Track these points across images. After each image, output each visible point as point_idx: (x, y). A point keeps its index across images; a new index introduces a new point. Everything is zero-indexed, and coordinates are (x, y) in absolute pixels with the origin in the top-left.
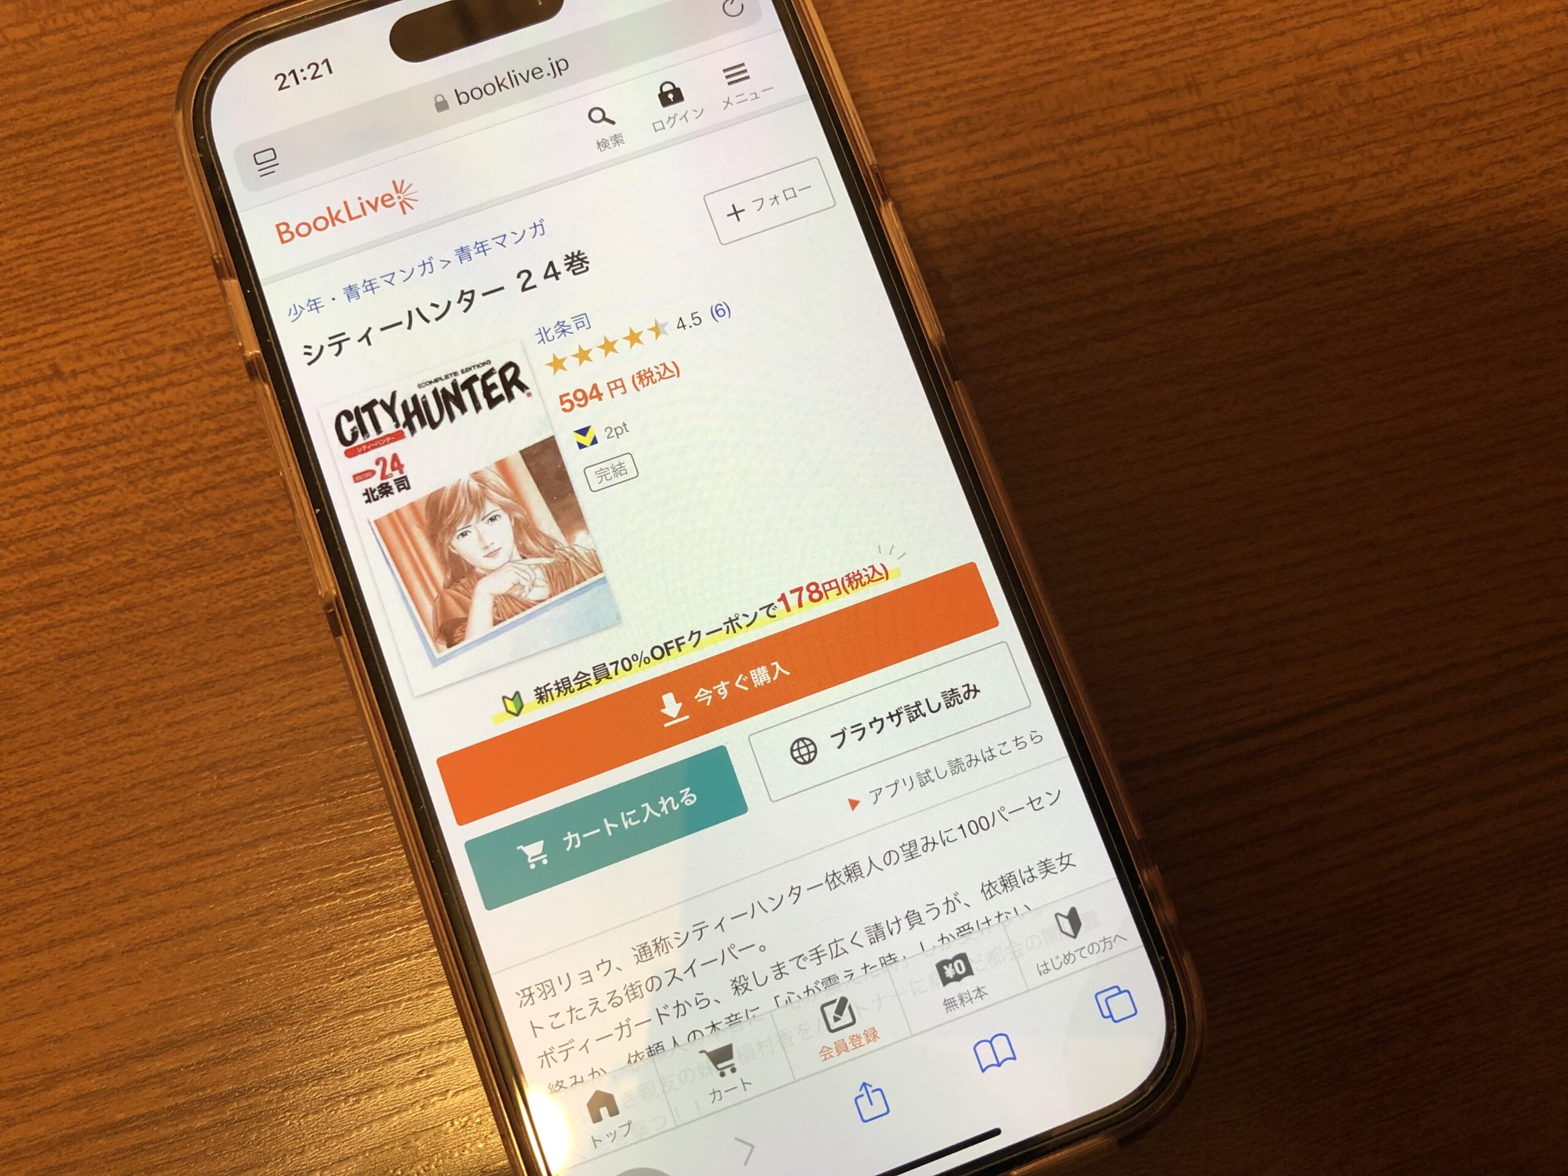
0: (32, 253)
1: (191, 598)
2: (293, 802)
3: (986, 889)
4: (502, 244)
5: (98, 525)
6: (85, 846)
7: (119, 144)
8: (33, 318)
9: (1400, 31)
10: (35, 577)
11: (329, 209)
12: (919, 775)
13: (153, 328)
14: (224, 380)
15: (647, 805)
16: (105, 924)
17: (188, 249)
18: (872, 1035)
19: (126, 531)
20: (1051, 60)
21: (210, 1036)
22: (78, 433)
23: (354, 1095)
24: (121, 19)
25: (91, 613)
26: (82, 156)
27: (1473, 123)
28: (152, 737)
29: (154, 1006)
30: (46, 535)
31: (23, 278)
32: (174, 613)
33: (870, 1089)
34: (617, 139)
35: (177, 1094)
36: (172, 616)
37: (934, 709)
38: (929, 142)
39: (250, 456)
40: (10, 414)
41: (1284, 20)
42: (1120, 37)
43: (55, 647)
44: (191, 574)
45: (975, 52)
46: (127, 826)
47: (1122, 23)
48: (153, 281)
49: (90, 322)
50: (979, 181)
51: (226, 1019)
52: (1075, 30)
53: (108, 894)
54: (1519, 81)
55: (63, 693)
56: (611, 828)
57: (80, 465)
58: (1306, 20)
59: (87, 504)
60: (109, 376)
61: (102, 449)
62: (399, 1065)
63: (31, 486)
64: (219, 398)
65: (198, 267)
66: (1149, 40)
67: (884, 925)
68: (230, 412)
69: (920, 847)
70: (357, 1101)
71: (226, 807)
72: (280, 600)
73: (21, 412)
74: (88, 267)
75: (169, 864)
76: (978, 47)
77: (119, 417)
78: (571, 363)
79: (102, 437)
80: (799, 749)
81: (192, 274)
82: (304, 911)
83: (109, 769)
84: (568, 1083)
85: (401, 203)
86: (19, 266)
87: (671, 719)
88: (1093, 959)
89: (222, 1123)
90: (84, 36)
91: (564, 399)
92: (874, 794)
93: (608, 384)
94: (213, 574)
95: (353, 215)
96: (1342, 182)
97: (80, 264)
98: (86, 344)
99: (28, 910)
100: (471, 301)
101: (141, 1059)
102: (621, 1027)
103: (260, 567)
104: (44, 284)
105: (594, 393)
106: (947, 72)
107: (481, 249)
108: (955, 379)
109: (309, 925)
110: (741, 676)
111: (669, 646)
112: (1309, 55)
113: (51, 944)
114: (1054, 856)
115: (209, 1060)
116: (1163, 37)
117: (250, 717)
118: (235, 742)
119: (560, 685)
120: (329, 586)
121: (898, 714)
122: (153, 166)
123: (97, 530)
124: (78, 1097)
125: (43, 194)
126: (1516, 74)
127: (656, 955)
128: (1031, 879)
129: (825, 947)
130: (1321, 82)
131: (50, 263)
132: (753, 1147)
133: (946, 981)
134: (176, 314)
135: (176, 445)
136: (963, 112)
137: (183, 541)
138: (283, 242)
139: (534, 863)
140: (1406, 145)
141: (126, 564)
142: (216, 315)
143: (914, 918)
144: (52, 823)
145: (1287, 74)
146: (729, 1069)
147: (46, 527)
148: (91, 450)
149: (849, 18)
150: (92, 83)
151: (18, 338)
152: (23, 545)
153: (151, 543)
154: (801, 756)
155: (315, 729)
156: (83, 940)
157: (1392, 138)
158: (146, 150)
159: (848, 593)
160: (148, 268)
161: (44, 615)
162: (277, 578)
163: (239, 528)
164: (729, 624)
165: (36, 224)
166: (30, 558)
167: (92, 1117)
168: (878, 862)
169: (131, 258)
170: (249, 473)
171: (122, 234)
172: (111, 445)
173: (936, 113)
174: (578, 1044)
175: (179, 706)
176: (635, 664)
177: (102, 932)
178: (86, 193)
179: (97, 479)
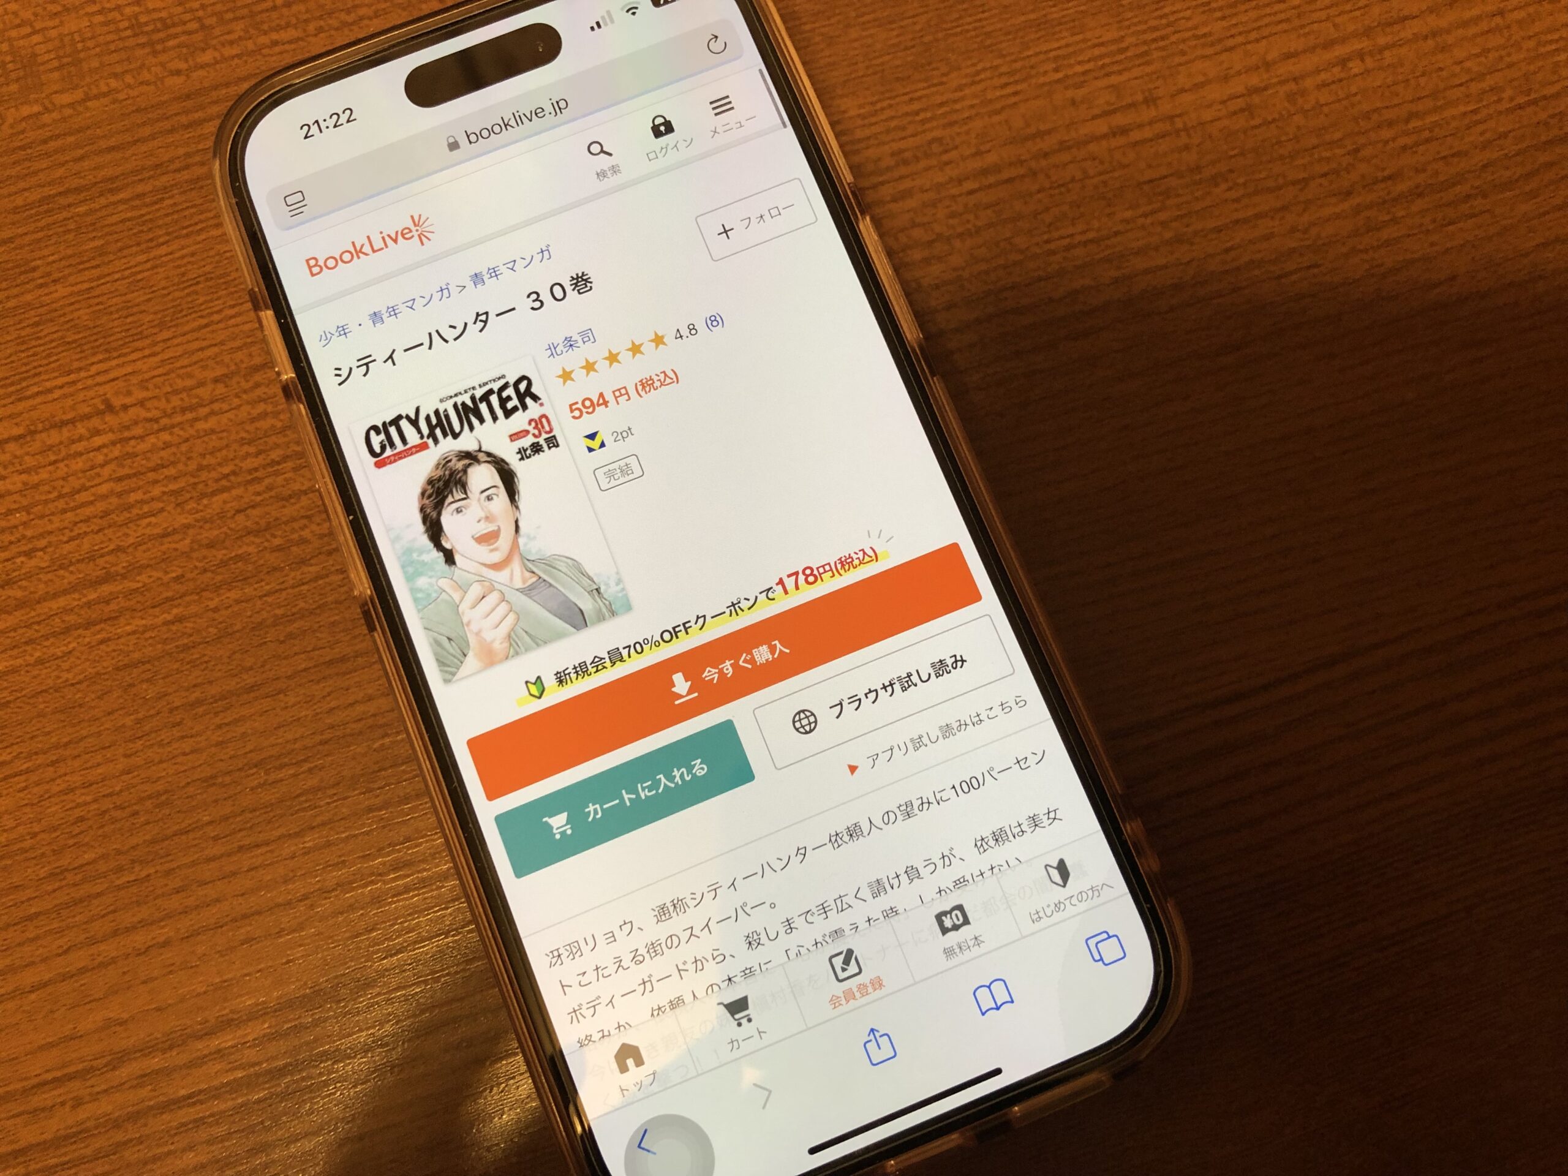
0: (84, 299)
1: (236, 609)
2: (334, 795)
3: (979, 844)
5: (149, 545)
6: (145, 841)
7: (161, 196)
8: (85, 358)
9: (1343, 41)
10: (93, 596)
11: (353, 244)
12: (912, 740)
13: (195, 363)
14: (261, 408)
15: (661, 776)
16: (165, 912)
17: (225, 289)
18: (878, 983)
19: (176, 550)
20: (1016, 82)
21: (264, 1014)
22: (130, 461)
24: (158, 83)
25: (145, 626)
26: (127, 209)
27: (1414, 123)
28: (203, 738)
29: (212, 987)
30: (102, 556)
31: (77, 321)
32: (221, 623)
33: (877, 1035)
34: (615, 170)
35: (235, 1069)
36: (219, 626)
37: (924, 679)
38: (906, 162)
39: (286, 476)
40: (67, 447)
42: (1080, 59)
43: (113, 659)
44: (235, 587)
45: (944, 79)
46: (183, 821)
47: (1082, 46)
48: (194, 320)
49: (138, 359)
50: (954, 197)
51: (278, 998)
52: (1037, 54)
53: (167, 885)
54: (1459, 82)
55: (121, 701)
56: (629, 799)
57: (132, 491)
58: (1254, 35)
59: (138, 526)
60: (156, 408)
61: (151, 476)
63: (88, 511)
64: (258, 424)
66: (1107, 60)
67: (885, 880)
68: (268, 436)
69: (915, 807)
71: (273, 801)
72: (319, 607)
73: (78, 444)
74: (135, 310)
75: (222, 856)
76: (947, 74)
77: (167, 445)
78: (579, 374)
79: (151, 464)
80: (800, 720)
81: (232, 312)
82: (348, 895)
83: (164, 770)
84: (596, 1037)
85: (419, 236)
86: (72, 312)
87: (682, 697)
88: (1082, 906)
89: (277, 1095)
90: (126, 99)
91: (574, 407)
92: (871, 759)
93: (614, 392)
94: (256, 586)
95: (376, 248)
96: (1294, 183)
97: (128, 308)
98: (134, 380)
99: (94, 901)
100: (485, 322)
101: (200, 1038)
102: (644, 983)
103: (299, 577)
104: (95, 327)
105: (601, 401)
106: (920, 98)
107: (493, 274)
108: (933, 375)
109: (352, 908)
110: (744, 655)
111: (677, 629)
112: (1258, 68)
113: (115, 933)
114: (1041, 812)
115: (264, 1036)
116: (1120, 57)
117: (293, 716)
118: (280, 741)
119: (578, 669)
120: (363, 586)
121: (891, 685)
122: (192, 215)
123: (149, 550)
124: (142, 1077)
125: (92, 244)
126: (1454, 75)
127: (674, 915)
128: (1021, 834)
129: (831, 903)
130: (1270, 92)
131: (101, 307)
132: (770, 1092)
133: (945, 931)
134: (216, 350)
135: (220, 470)
136: (937, 133)
137: (227, 557)
138: (313, 275)
139: (560, 833)
140: (1353, 147)
141: (177, 579)
142: (253, 349)
143: (912, 873)
144: (114, 821)
145: (1237, 86)
146: (746, 1019)
147: (102, 548)
148: (141, 477)
149: (827, 53)
150: (135, 142)
151: (73, 377)
152: (81, 566)
153: (197, 559)
154: (803, 727)
155: (354, 726)
156: (145, 928)
157: (1341, 140)
158: (185, 201)
159: (841, 575)
160: (190, 308)
161: (102, 630)
162: (315, 588)
163: (278, 543)
164: (732, 608)
165: (86, 273)
166: (88, 578)
167: (156, 1094)
168: (877, 821)
169: (173, 300)
170: (286, 492)
171: (166, 278)
172: (160, 471)
173: (911, 136)
174: (605, 1000)
175: (227, 709)
176: (646, 647)
177: (162, 921)
178: (132, 243)
179: (147, 502)
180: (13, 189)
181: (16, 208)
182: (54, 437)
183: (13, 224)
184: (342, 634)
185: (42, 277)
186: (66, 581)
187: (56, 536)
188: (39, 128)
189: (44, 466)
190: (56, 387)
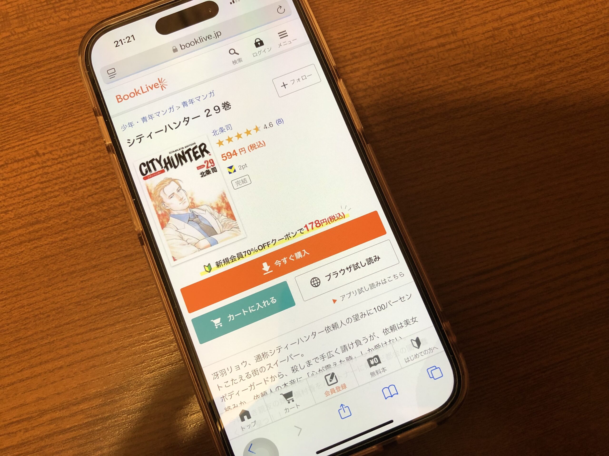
0: (27, 111)
1: (88, 235)
2: (128, 309)
3: (385, 331)
4: (199, 100)
5: (54, 209)
6: (52, 327)
7: (58, 69)
8: (28, 134)
9: (531, 9)
10: (31, 229)
11: (135, 89)
12: (358, 290)
13: (72, 136)
14: (99, 154)
15: (258, 304)
16: (60, 355)
17: (84, 107)
18: (344, 386)
19: (64, 211)
20: (400, 25)
21: (100, 396)
22: (46, 175)
24: (57, 24)
25: (52, 241)
26: (44, 74)
27: (560, 42)
28: (76, 286)
29: (79, 385)
30: (35, 213)
31: (24, 120)
32: (82, 240)
33: (344, 407)
34: (240, 60)
35: (88, 417)
37: (363, 265)
38: (356, 57)
39: (108, 182)
40: (20, 170)
41: (487, 7)
42: (426, 16)
43: (39, 254)
44: (88, 226)
45: (372, 24)
46: (67, 319)
47: (427, 11)
48: (71, 119)
49: (49, 135)
50: (375, 71)
51: (105, 389)
52: (409, 14)
53: (61, 344)
54: (577, 26)
55: (43, 271)
56: (245, 312)
57: (47, 187)
58: (496, 7)
59: (49, 201)
60: (56, 154)
61: (54, 181)
63: (29, 196)
64: (97, 161)
65: (88, 113)
66: (437, 17)
67: (347, 345)
68: (101, 166)
69: (359, 316)
71: (103, 311)
72: (122, 234)
73: (25, 168)
74: (47, 115)
75: (83, 333)
76: (373, 22)
77: (61, 169)
78: (225, 143)
79: (55, 177)
80: (313, 281)
81: (86, 116)
82: (133, 349)
83: (60, 299)
84: (232, 407)
85: (161, 86)
86: (23, 115)
87: (266, 272)
88: (426, 356)
89: (105, 428)
90: (44, 30)
91: (223, 156)
92: (342, 297)
93: (239, 150)
94: (97, 226)
95: (144, 91)
96: (511, 66)
97: (45, 114)
98: (48, 143)
99: (32, 351)
100: (188, 121)
101: (75, 405)
102: (251, 386)
103: (114, 222)
104: (32, 122)
105: (234, 153)
106: (362, 31)
107: (191, 102)
108: (367, 144)
109: (135, 354)
110: (291, 255)
111: (264, 245)
112: (497, 20)
113: (41, 364)
114: (409, 318)
115: (100, 405)
116: (442, 15)
117: (111, 278)
118: (106, 287)
119: (225, 261)
120: (139, 227)
121: (350, 267)
122: (70, 77)
123: (54, 211)
124: (51, 420)
125: (31, 89)
126: (575, 23)
127: (263, 359)
128: (401, 327)
129: (326, 354)
130: (502, 30)
131: (34, 114)
132: (301, 429)
133: (371, 366)
134: (80, 131)
135: (82, 179)
136: (368, 46)
137: (85, 214)
138: (119, 102)
139: (217, 326)
140: (535, 52)
141: (65, 223)
142: (95, 131)
143: (358, 343)
144: (40, 319)
145: (489, 27)
146: (291, 400)
147: (35, 210)
148: (50, 182)
149: (325, 13)
150: (47, 48)
151: (23, 142)
152: (27, 217)
153: (73, 215)
154: (314, 284)
155: (135, 281)
156: (52, 362)
157: (530, 49)
158: (68, 72)
159: (330, 224)
160: (70, 114)
161: (35, 243)
162: (120, 226)
163: (105, 209)
164: (286, 237)
165: (28, 100)
166: (30, 222)
167: (57, 427)
168: (344, 322)
169: (63, 111)
170: (108, 188)
171: (60, 102)
172: (58, 180)
173: (358, 47)
174: (235, 393)
175: (85, 275)
176: (252, 252)
177: (59, 358)
178: (46, 88)
179: (53, 192)
182: (15, 166)
184: (131, 245)
185: (11, 102)
186: (20, 223)
187: (16, 205)
188: (9, 42)
189: (12, 177)
190: (16, 146)
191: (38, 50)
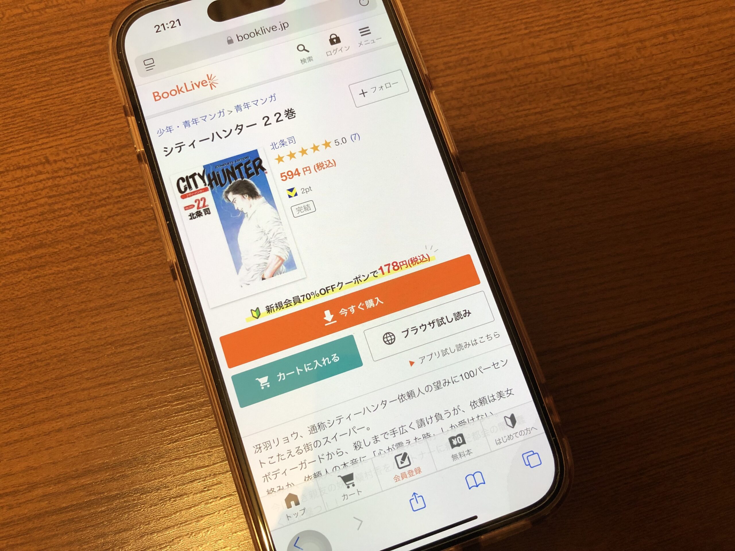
0: (38, 106)
1: (105, 265)
2: (149, 361)
3: (472, 404)
4: (256, 104)
5: (63, 231)
6: (52, 378)
7: (80, 58)
8: (37, 135)
9: (665, 25)
10: (33, 254)
11: (177, 86)
12: (442, 351)
13: (92, 142)
14: (124, 166)
15: (316, 361)
16: (60, 414)
17: (110, 106)
18: (418, 470)
19: (76, 234)
20: (506, 33)
21: (107, 468)
22: (56, 188)
23: (173, 498)
25: (59, 271)
26: (63, 63)
27: (697, 67)
28: (84, 329)
29: (81, 454)
30: (39, 235)
31: (34, 117)
32: (97, 272)
33: (417, 496)
34: (310, 59)
35: (90, 495)
37: (449, 321)
38: (450, 68)
39: (135, 201)
40: (25, 179)
41: (612, 18)
42: (537, 24)
43: (41, 286)
44: (105, 254)
45: (471, 29)
46: (72, 369)
47: (538, 18)
48: (93, 120)
49: (63, 138)
50: (472, 86)
51: (114, 461)
52: (517, 20)
53: (61, 401)
54: (718, 49)
55: (44, 307)
56: (299, 371)
57: (56, 203)
58: (622, 19)
59: (58, 221)
60: (71, 163)
61: (67, 196)
62: (195, 484)
63: (33, 212)
64: (122, 174)
65: (114, 115)
66: (551, 26)
67: (425, 420)
68: (126, 181)
69: (442, 384)
70: (175, 501)
71: (118, 362)
72: (147, 267)
73: (30, 178)
74: (63, 113)
75: (90, 388)
76: (472, 27)
77: (75, 182)
78: (286, 159)
79: (66, 191)
80: (387, 337)
81: (112, 118)
82: (153, 411)
83: (64, 343)
84: (276, 489)
85: (210, 85)
86: (31, 112)
87: (328, 322)
88: (521, 438)
89: (111, 509)
90: (66, 9)
91: (283, 175)
92: (421, 359)
93: (303, 169)
94: (116, 254)
95: (188, 89)
96: (637, 92)
97: (60, 112)
98: (61, 148)
99: (24, 407)
100: (241, 130)
101: (74, 478)
102: (302, 464)
103: (138, 252)
104: (43, 120)
105: (297, 173)
106: (458, 38)
107: (246, 106)
108: (462, 171)
109: (155, 418)
110: (361, 303)
111: (328, 289)
112: (623, 35)
113: (34, 424)
114: (504, 390)
115: (106, 479)
116: (557, 24)
117: (131, 320)
118: (123, 332)
119: (278, 305)
120: (172, 257)
121: (433, 323)
122: (95, 69)
123: (63, 233)
124: (43, 496)
125: (44, 79)
126: (717, 45)
127: (319, 431)
128: (493, 400)
129: (397, 429)
130: (628, 47)
131: (46, 111)
132: (362, 521)
133: (453, 446)
134: (103, 136)
135: (101, 195)
136: (466, 55)
137: (103, 239)
138: (156, 100)
139: (264, 386)
140: (667, 76)
141: (76, 249)
142: (122, 137)
143: (439, 417)
144: (37, 367)
145: (613, 42)
146: (351, 485)
147: (39, 231)
148: (61, 196)
149: (414, 12)
150: (68, 31)
151: (30, 145)
152: (29, 239)
153: (87, 239)
154: (388, 341)
155: (161, 327)
156: (49, 422)
157: (661, 72)
158: (93, 62)
159: (411, 267)
160: (91, 115)
161: (37, 271)
162: (145, 257)
163: (128, 234)
164: (356, 280)
165: (40, 93)
166: (31, 245)
167: (50, 505)
168: (423, 390)
169: (83, 110)
170: (134, 209)
171: (80, 99)
172: (71, 194)
173: (453, 55)
174: (282, 471)
175: (98, 315)
176: (312, 297)
177: (58, 419)
178: (64, 80)
179: (64, 209)
180: (6, 50)
181: (7, 59)
182: (18, 174)
183: (5, 66)
184: (158, 281)
185: (18, 94)
186: (20, 246)
187: (16, 223)
188: (21, 20)
189: (13, 188)
190: (21, 149)
191: (55, 33)
